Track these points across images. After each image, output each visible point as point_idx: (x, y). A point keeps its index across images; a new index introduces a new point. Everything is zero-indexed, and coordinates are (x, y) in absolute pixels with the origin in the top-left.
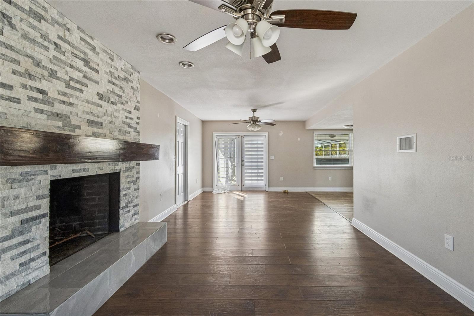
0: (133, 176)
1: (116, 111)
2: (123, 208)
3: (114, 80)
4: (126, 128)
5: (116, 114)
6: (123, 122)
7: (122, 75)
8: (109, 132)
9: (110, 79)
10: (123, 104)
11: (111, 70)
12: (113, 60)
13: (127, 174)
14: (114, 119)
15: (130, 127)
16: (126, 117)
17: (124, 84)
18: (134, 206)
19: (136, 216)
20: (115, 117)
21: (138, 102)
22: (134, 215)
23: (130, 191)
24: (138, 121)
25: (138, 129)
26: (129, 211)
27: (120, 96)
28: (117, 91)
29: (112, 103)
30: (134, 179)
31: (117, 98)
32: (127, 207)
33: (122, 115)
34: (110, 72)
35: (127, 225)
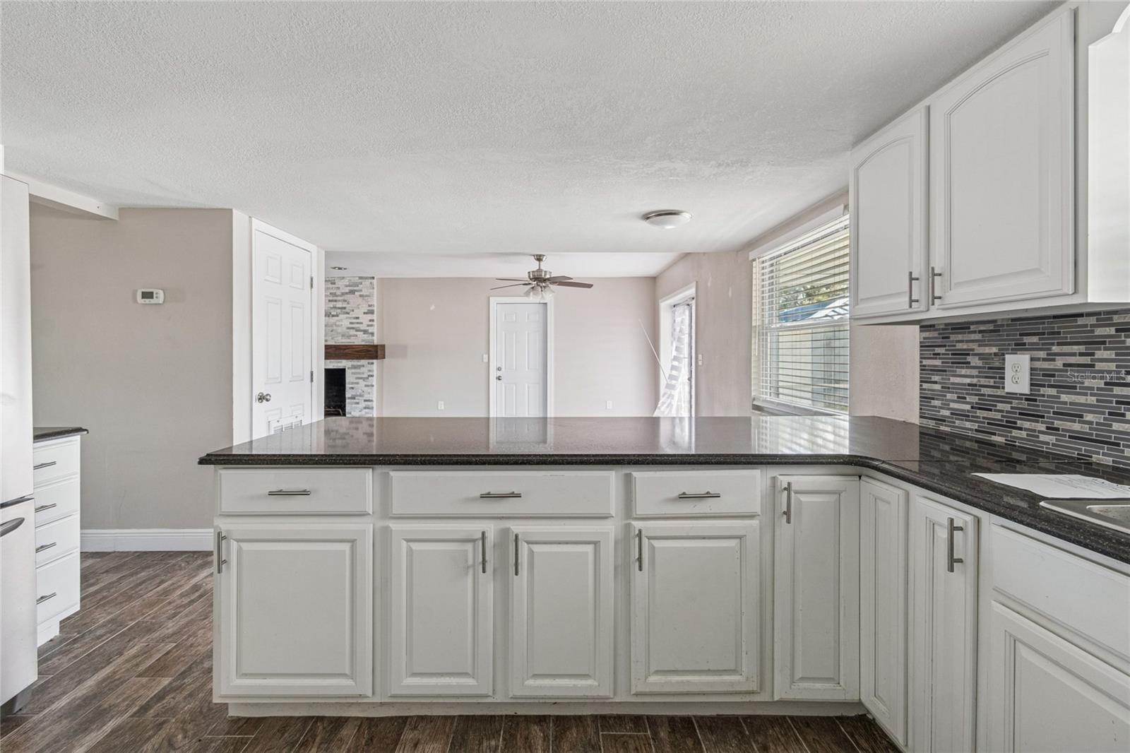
0: (363, 373)
1: (339, 321)
2: (349, 398)
3: (335, 298)
4: (353, 332)
5: (337, 323)
6: (348, 328)
7: (347, 290)
8: (330, 338)
9: (331, 298)
10: (348, 313)
11: (332, 291)
12: (334, 284)
13: (353, 371)
14: (335, 328)
15: (357, 331)
16: (351, 323)
17: (347, 297)
18: (365, 401)
19: (367, 410)
20: (338, 326)
21: (370, 306)
22: (365, 408)
23: (359, 386)
24: (371, 323)
25: (370, 331)
26: (358, 403)
27: (345, 308)
28: (339, 305)
29: (333, 316)
30: (366, 376)
31: (339, 311)
32: (354, 398)
33: (346, 323)
34: (331, 294)
35: (356, 414)
